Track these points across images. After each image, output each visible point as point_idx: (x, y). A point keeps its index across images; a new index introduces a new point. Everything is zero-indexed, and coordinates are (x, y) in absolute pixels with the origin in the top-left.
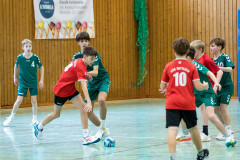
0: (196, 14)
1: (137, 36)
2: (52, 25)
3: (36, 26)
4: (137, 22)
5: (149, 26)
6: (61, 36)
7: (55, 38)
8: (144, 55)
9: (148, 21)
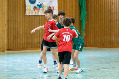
0: (111, 4)
1: (80, 15)
2: (35, 8)
3: (26, 8)
4: (80, 7)
5: (87, 9)
6: (40, 14)
7: (37, 15)
8: (84, 24)
9: (87, 7)
